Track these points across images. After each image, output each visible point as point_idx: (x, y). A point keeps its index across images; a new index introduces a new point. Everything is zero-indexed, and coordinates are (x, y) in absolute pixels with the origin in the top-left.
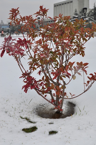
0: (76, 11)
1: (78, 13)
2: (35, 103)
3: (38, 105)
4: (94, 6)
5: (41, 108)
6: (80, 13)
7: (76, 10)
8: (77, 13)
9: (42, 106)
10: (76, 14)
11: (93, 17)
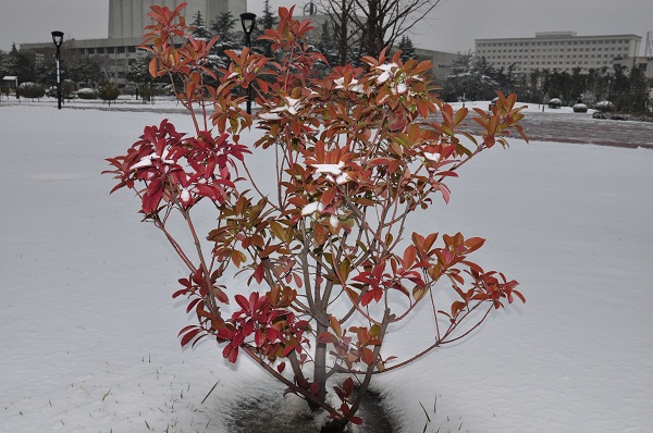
0: (199, 21)
1: (207, 27)
2: (220, 399)
3: (236, 406)
4: (264, 9)
5: (251, 416)
6: (214, 29)
7: (199, 15)
8: (202, 29)
9: (250, 408)
10: (200, 33)
11: (262, 49)
